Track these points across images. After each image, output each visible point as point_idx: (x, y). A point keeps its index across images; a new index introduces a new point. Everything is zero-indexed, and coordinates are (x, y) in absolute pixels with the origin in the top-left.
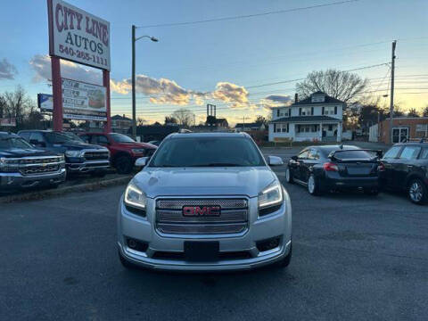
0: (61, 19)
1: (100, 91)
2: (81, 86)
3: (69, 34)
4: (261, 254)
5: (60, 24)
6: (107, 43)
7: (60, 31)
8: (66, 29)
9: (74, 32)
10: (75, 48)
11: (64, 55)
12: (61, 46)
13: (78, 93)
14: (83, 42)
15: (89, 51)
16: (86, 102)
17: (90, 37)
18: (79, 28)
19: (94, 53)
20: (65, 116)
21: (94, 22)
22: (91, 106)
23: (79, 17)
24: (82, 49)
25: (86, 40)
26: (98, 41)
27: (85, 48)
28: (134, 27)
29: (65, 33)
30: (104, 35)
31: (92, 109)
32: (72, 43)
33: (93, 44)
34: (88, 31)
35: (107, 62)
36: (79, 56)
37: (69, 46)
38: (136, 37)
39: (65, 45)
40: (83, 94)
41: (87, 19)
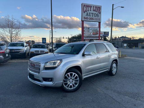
0: (85, 9)
1: (97, 29)
2: (90, 28)
3: (87, 13)
4: (44, 82)
5: (84, 11)
6: (100, 13)
7: (84, 13)
8: (86, 11)
9: (89, 12)
10: (89, 17)
11: (85, 20)
12: (84, 17)
13: (89, 31)
14: (92, 15)
15: (94, 17)
16: (92, 34)
17: (94, 12)
18: (91, 10)
19: (95, 17)
20: (84, 38)
21: (96, 7)
23: (91, 7)
24: (91, 17)
25: (93, 13)
26: (97, 13)
28: (113, 5)
29: (86, 13)
30: (99, 10)
32: (88, 16)
33: (95, 15)
34: (94, 10)
35: (100, 19)
36: (90, 19)
37: (87, 17)
39: (86, 17)
40: (91, 31)
41: (93, 7)
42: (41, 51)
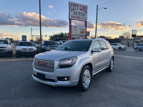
0: (72, 7)
1: (83, 28)
2: (77, 27)
3: (74, 12)
4: (59, 82)
5: (72, 9)
6: (86, 13)
7: (72, 11)
8: (74, 10)
9: (77, 10)
10: (76, 16)
11: (73, 18)
13: (76, 29)
14: (79, 13)
15: (80, 16)
16: (79, 32)
17: (81, 11)
18: (77, 9)
19: (82, 17)
20: (72, 36)
21: (82, 6)
22: (80, 33)
23: (78, 6)
24: (78, 16)
25: (79, 12)
26: (83, 12)
27: (79, 15)
28: (97, 6)
29: (73, 11)
30: (86, 10)
31: (81, 34)
32: (75, 14)
33: (82, 14)
34: (80, 10)
35: (86, 19)
36: (77, 18)
37: (74, 15)
38: (98, 9)
39: (73, 15)
40: (78, 30)
41: (80, 6)
42: (29, 49)
